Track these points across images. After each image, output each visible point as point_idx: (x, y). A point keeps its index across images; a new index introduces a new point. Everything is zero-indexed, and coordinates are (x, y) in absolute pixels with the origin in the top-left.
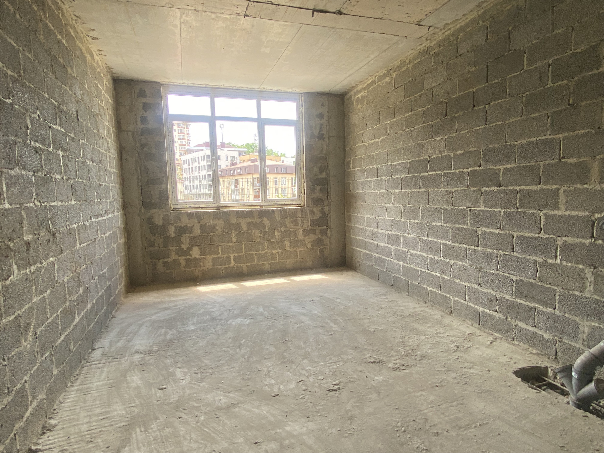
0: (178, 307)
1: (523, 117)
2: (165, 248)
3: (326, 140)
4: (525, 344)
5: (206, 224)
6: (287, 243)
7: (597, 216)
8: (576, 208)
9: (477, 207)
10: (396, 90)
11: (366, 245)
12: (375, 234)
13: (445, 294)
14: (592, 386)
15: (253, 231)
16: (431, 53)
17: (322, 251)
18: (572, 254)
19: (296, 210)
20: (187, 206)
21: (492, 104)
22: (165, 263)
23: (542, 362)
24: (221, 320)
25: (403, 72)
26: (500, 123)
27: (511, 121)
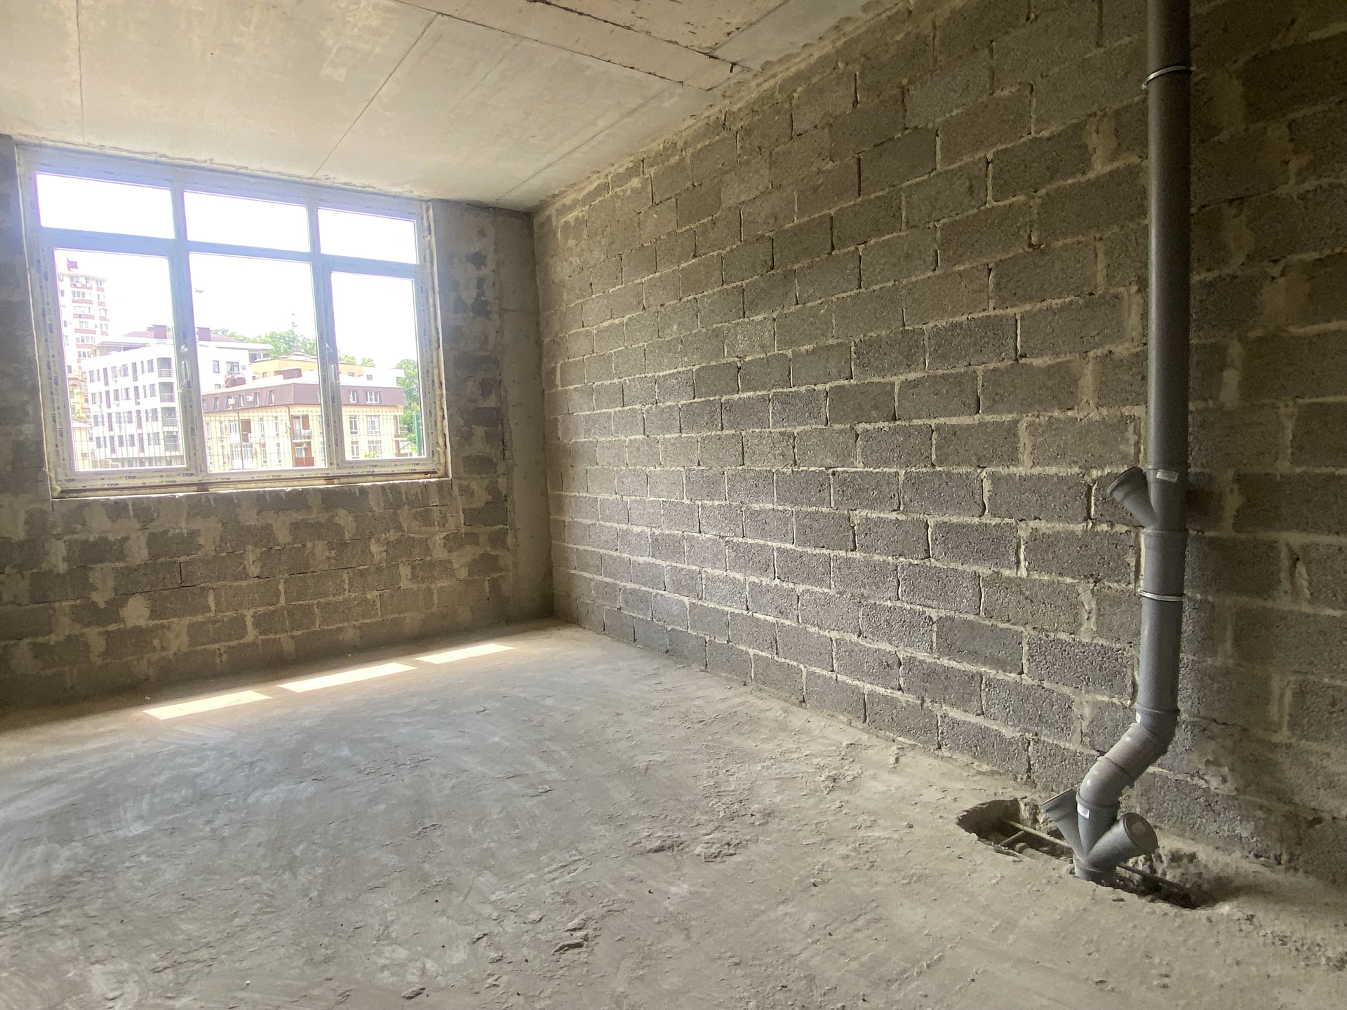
0: (86, 773)
1: (938, 272)
2: (36, 606)
3: (496, 317)
4: (963, 753)
5: (166, 532)
6: (405, 571)
7: (1095, 473)
8: (1053, 460)
9: (848, 466)
10: (658, 208)
11: (601, 564)
12: (622, 536)
13: (788, 661)
14: (1119, 830)
15: (309, 545)
16: (734, 128)
17: (494, 584)
18: (1051, 556)
19: (426, 486)
20: (106, 484)
21: (872, 242)
22: (39, 651)
23: (1005, 790)
24: (227, 795)
25: (672, 167)
26: (890, 284)
27: (913, 279)
